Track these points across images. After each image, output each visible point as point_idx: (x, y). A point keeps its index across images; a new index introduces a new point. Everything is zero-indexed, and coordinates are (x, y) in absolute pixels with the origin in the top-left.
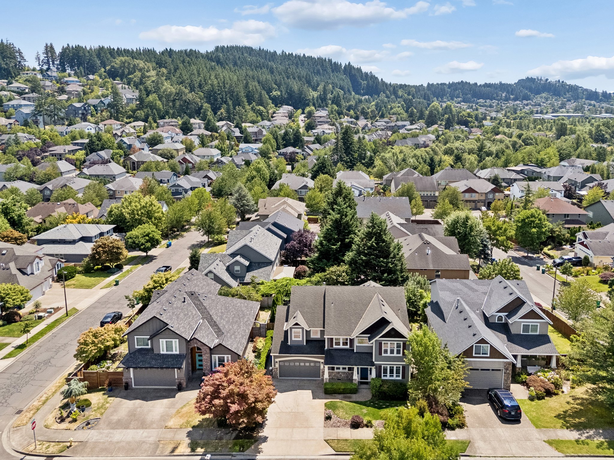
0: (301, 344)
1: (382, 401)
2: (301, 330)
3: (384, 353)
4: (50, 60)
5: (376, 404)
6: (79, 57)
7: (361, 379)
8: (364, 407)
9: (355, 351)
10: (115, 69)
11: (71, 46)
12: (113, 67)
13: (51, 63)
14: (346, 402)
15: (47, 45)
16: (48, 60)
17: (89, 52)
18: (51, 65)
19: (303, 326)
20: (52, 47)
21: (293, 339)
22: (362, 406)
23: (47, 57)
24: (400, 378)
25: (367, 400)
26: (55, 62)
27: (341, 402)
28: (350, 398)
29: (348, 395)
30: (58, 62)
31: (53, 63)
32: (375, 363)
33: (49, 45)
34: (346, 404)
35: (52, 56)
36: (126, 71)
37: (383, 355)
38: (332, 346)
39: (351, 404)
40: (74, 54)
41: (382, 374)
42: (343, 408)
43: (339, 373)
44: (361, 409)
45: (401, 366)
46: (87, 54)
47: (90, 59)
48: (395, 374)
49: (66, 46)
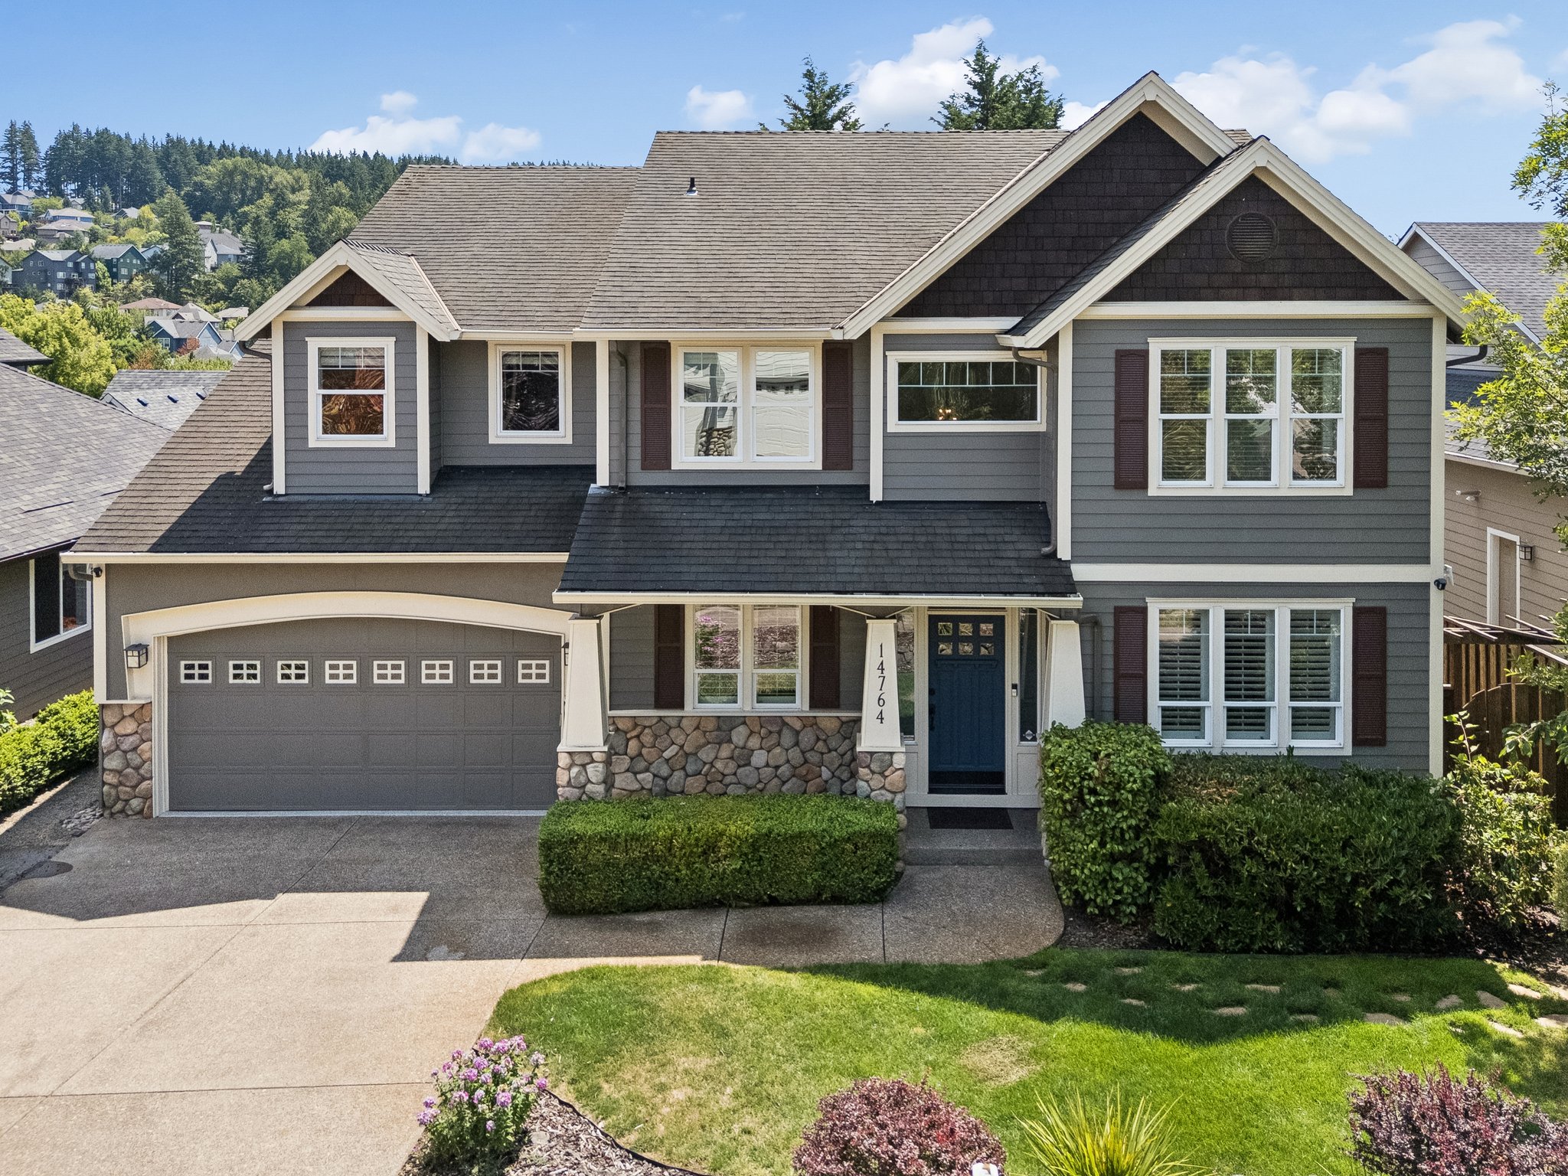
0: (392, 484)
1: (1190, 962)
2: (388, 344)
3: (1170, 472)
4: (20, 168)
5: (1121, 987)
6: (103, 158)
7: (938, 781)
8: (988, 1017)
9: (876, 494)
10: (205, 192)
11: (83, 130)
12: (199, 186)
13: (21, 175)
14: (767, 978)
15: (13, 125)
16: (13, 168)
17: (134, 147)
18: (20, 183)
19: (407, 311)
20: (27, 131)
21: (317, 437)
22: (958, 1012)
23: (12, 160)
24: (1339, 741)
25: (1010, 950)
26: (35, 175)
27: (707, 978)
28: (820, 936)
29: (796, 914)
30: (43, 175)
31: (28, 179)
32: (1082, 572)
33: (19, 125)
34: (758, 998)
35: (25, 159)
36: (236, 198)
37: (1158, 485)
38: (657, 450)
39: (829, 991)
40: (91, 151)
41: (1155, 705)
42: (715, 1029)
43: (725, 726)
44: (953, 1039)
45: (1345, 608)
46: (129, 152)
47: (135, 167)
48: (1280, 705)
49: (68, 129)
